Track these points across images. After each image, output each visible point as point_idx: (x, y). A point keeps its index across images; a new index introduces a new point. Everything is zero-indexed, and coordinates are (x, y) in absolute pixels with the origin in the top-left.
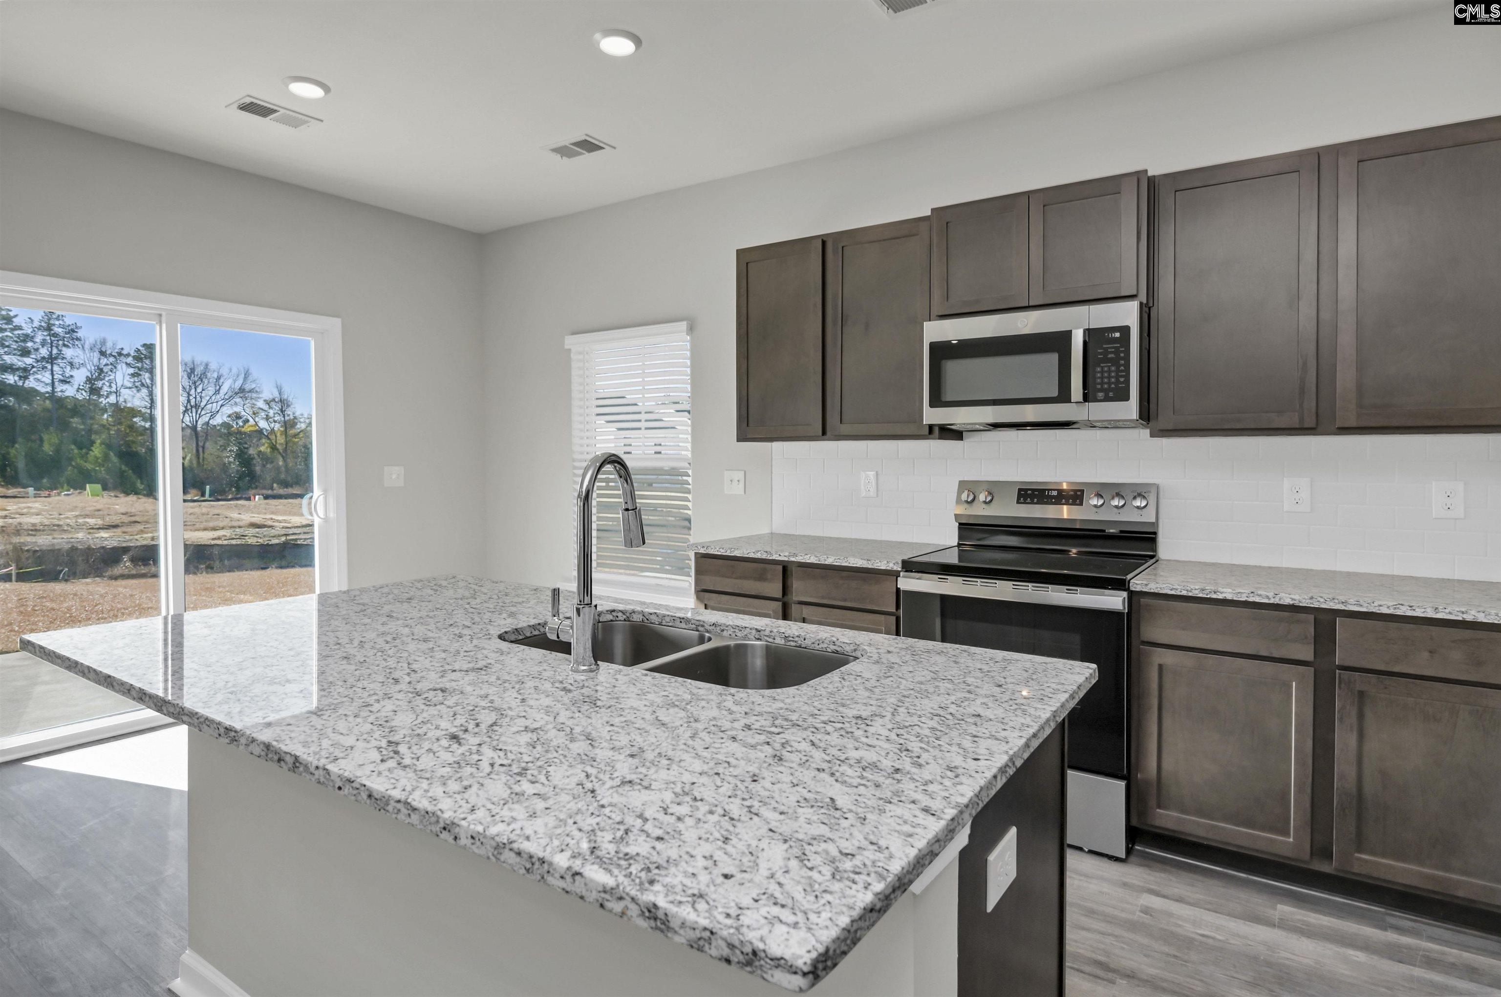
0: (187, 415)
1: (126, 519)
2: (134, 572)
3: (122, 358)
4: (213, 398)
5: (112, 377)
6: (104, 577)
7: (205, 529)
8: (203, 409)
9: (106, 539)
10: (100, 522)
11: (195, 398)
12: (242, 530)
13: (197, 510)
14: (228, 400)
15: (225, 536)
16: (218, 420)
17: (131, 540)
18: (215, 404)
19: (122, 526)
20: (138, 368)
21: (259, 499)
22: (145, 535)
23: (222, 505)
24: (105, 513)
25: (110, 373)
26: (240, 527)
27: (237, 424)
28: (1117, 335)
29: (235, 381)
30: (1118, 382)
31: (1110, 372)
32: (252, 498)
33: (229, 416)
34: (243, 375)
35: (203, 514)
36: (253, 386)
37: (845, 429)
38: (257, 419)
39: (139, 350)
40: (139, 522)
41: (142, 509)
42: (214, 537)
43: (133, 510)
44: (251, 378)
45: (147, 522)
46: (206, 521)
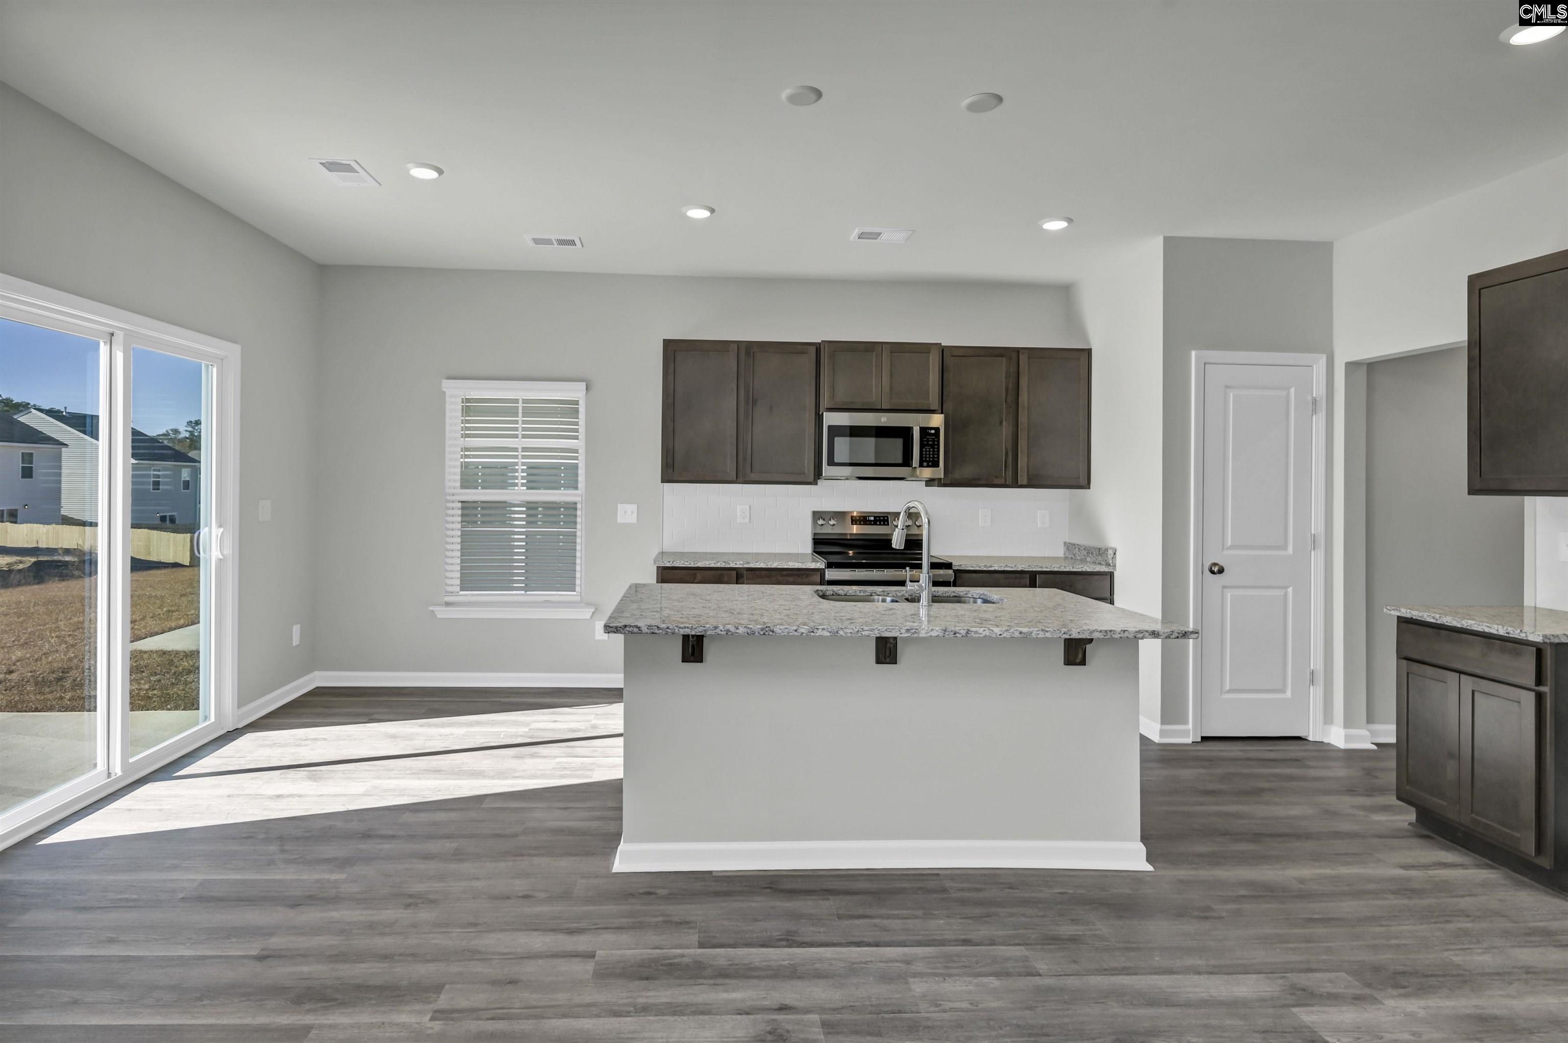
28: (933, 432)
30: (933, 458)
31: (930, 451)
37: (753, 476)
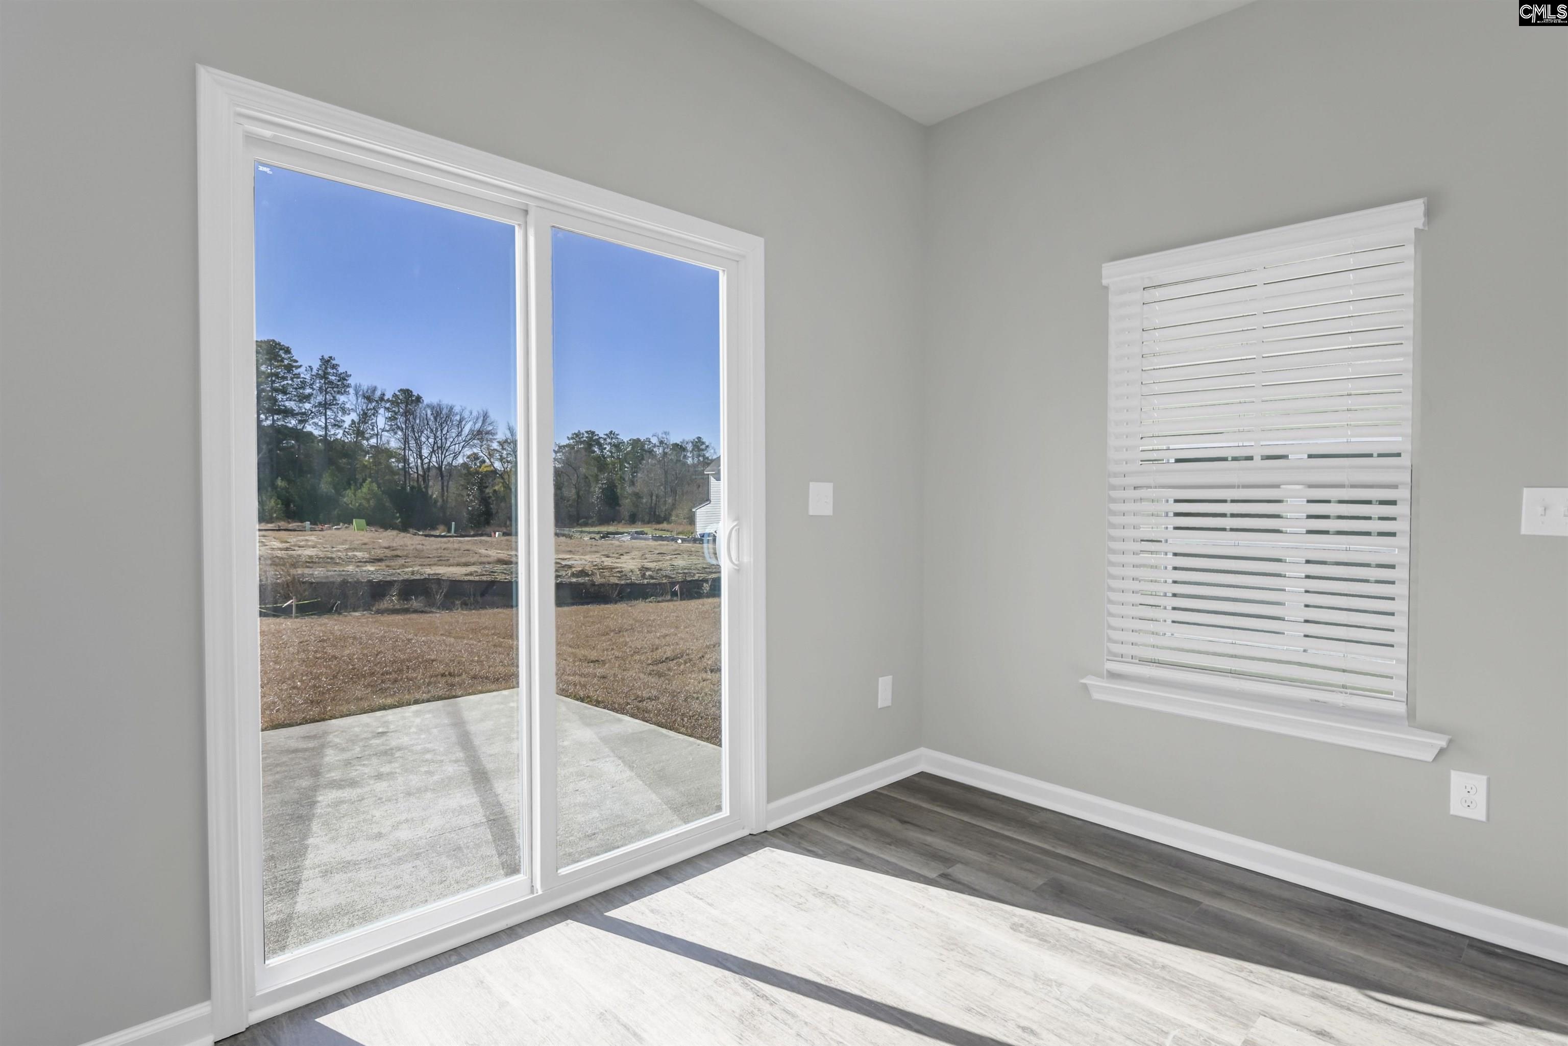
0: (434, 456)
1: (388, 553)
2: (398, 607)
3: (383, 404)
4: (456, 440)
5: (374, 421)
6: (372, 611)
7: (458, 565)
8: (447, 450)
9: (372, 572)
10: (367, 555)
11: (441, 439)
12: (491, 566)
13: (449, 545)
14: (467, 443)
15: (477, 572)
16: (460, 460)
17: (394, 574)
18: (457, 445)
19: (386, 560)
20: (394, 411)
21: (499, 534)
22: (407, 570)
23: (469, 541)
24: (371, 546)
25: (373, 417)
26: (489, 563)
27: (475, 464)
29: (475, 423)
32: (493, 534)
33: (468, 457)
34: (482, 418)
35: (455, 550)
36: (490, 428)
38: (492, 460)
39: (397, 395)
40: (400, 557)
41: (402, 543)
42: (468, 572)
43: (395, 545)
44: (488, 421)
45: (407, 556)
46: (458, 557)
